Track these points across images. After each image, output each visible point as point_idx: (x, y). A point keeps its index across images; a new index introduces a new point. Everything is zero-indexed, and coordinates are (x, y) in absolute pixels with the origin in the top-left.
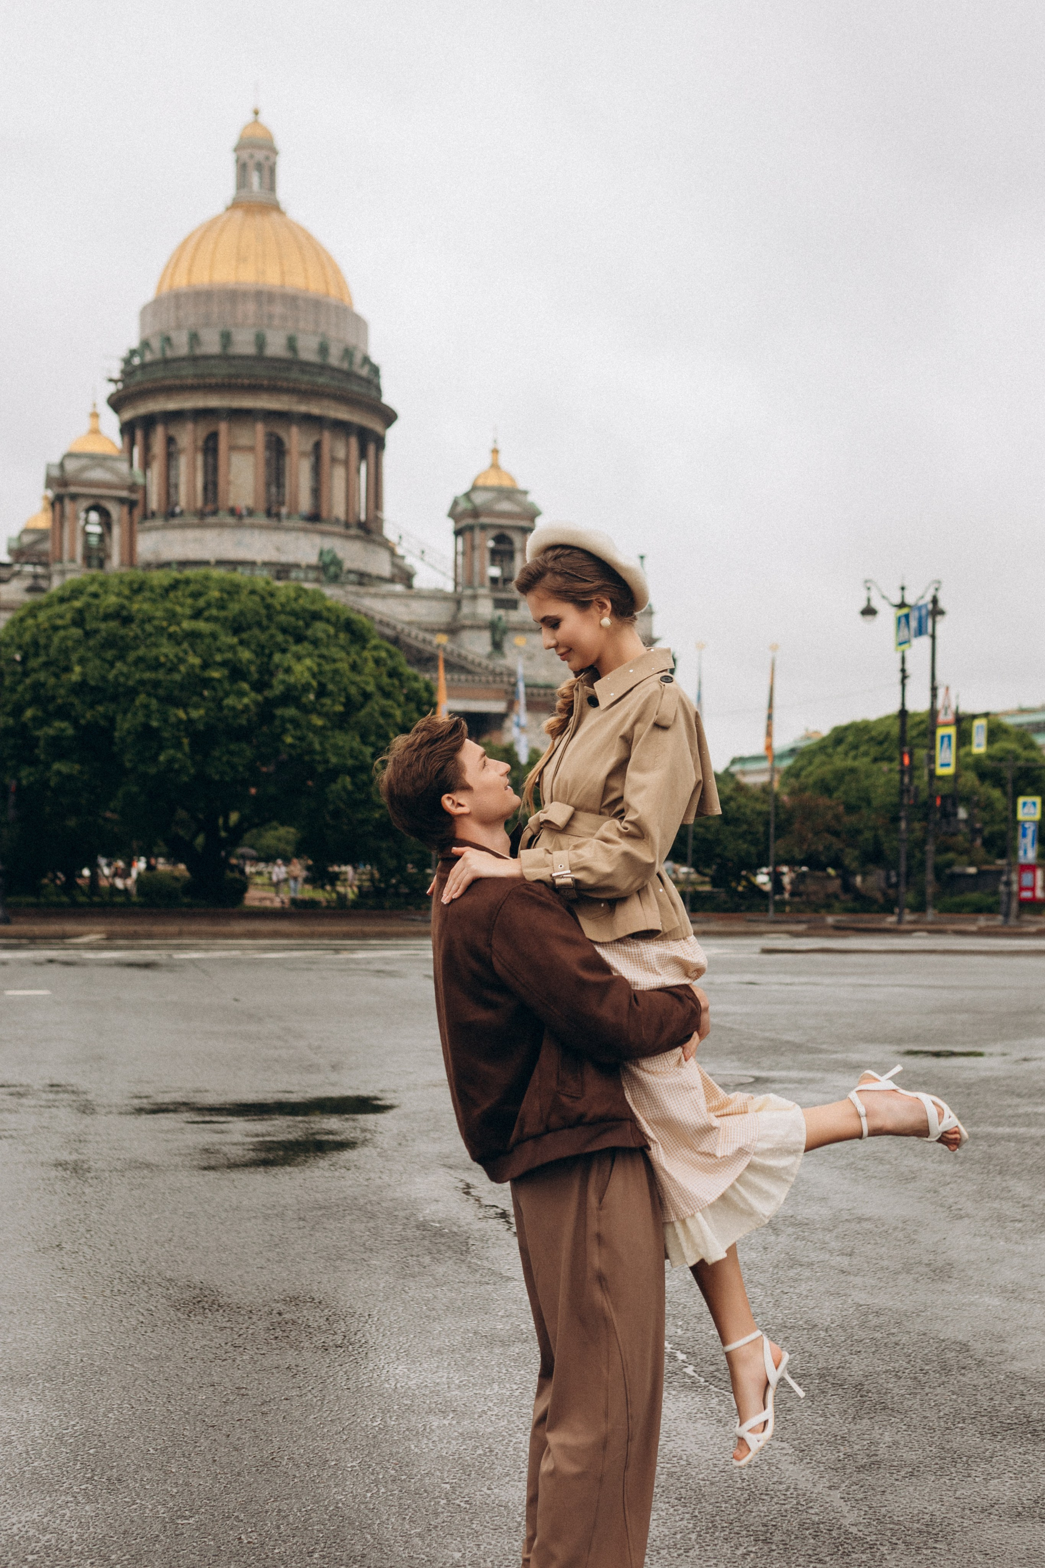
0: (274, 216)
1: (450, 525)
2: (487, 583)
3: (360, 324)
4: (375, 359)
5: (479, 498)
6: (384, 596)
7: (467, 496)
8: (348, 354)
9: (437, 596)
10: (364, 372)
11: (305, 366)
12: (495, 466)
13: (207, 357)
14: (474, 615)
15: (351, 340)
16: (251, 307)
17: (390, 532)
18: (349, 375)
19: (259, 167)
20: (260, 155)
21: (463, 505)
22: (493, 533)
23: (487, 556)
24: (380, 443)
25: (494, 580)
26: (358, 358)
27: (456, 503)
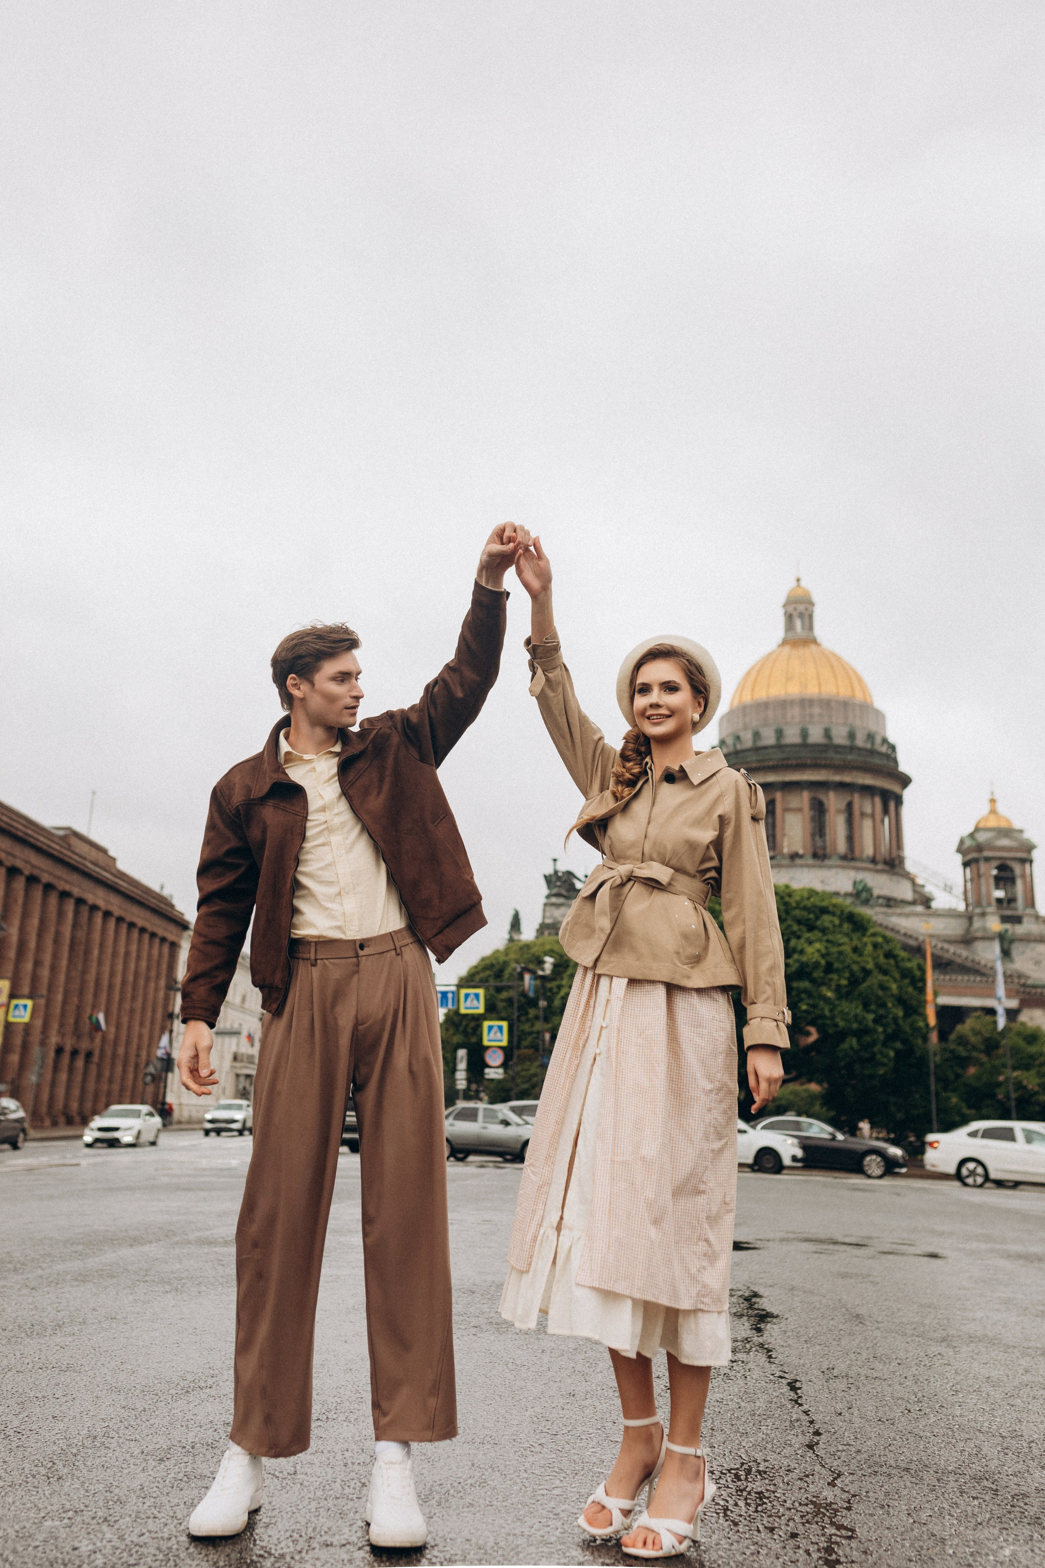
0: (813, 647)
1: (959, 859)
2: (994, 903)
3: (879, 716)
4: (892, 739)
5: (982, 837)
6: (908, 915)
7: (972, 835)
8: (870, 737)
9: (951, 914)
10: (884, 749)
11: (838, 748)
12: (993, 812)
13: (766, 748)
14: (984, 929)
15: (873, 727)
16: (796, 711)
17: (910, 866)
18: (872, 752)
19: (801, 615)
20: (801, 608)
21: (968, 843)
22: (995, 863)
23: (992, 882)
24: (899, 801)
25: (999, 901)
26: (878, 740)
27: (962, 842)
